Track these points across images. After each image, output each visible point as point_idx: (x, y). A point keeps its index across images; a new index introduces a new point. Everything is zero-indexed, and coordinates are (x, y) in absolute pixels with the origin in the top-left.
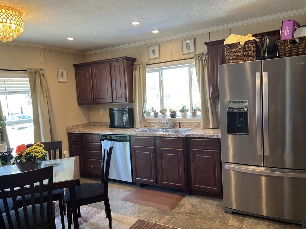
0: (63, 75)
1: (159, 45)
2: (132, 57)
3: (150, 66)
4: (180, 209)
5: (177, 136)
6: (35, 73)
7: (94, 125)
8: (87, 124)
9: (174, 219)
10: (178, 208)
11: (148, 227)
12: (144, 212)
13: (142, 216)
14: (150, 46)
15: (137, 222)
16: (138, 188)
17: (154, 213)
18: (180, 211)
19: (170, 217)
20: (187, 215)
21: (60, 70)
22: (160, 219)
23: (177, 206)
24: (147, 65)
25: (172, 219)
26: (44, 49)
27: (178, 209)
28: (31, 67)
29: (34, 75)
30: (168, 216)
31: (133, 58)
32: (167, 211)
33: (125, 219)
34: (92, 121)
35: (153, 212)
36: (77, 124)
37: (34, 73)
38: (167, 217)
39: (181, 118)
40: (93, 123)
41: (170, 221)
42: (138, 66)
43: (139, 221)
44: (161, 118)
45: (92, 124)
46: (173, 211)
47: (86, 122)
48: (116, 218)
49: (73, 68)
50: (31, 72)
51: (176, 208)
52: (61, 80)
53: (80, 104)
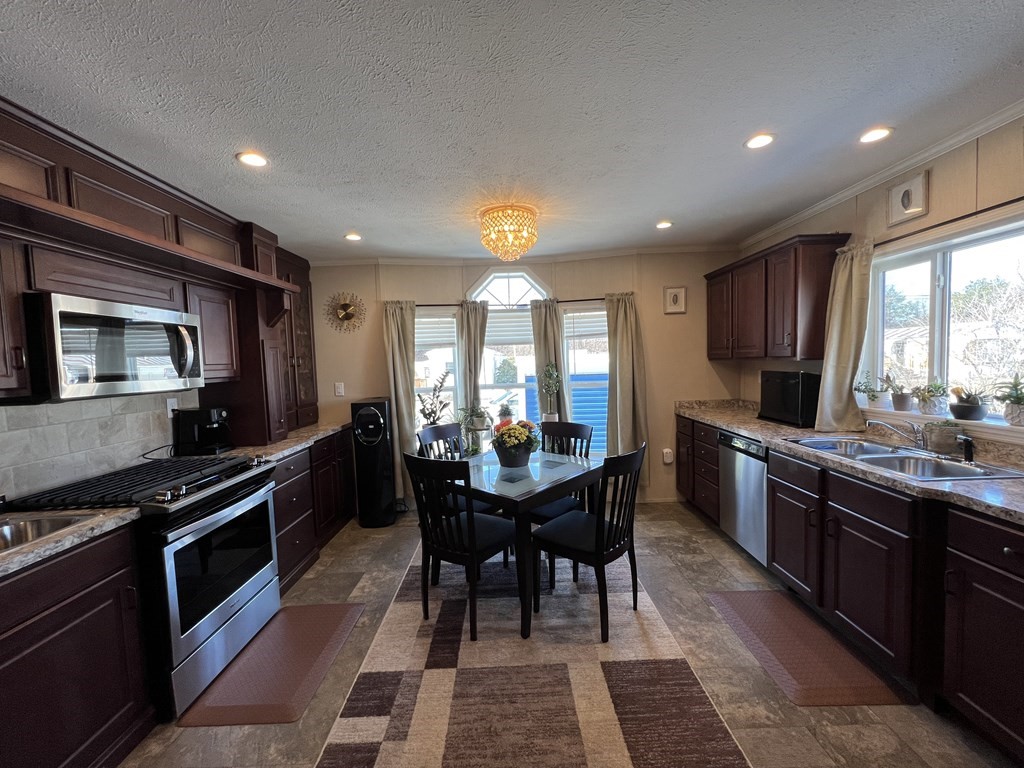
0: (675, 300)
1: (928, 174)
2: (833, 232)
3: (889, 247)
4: (833, 723)
5: (890, 484)
6: (619, 301)
7: (746, 407)
8: (728, 402)
9: (773, 731)
10: (832, 717)
11: (682, 691)
12: (719, 653)
13: (704, 658)
14: (894, 186)
15: (674, 662)
16: (780, 591)
17: (741, 674)
18: (829, 729)
19: (768, 718)
20: (836, 760)
21: (669, 291)
22: (734, 699)
23: (836, 708)
24: (875, 246)
25: (768, 726)
26: (640, 255)
27: (829, 720)
28: (611, 292)
29: (615, 304)
30: (769, 709)
31: (837, 235)
32: (785, 697)
33: (659, 637)
34: (742, 398)
35: (744, 669)
36: (702, 400)
37: (615, 300)
38: (761, 711)
39: (1006, 424)
40: (744, 401)
41: (754, 726)
42: (849, 255)
43: (682, 662)
44: (914, 412)
45: (741, 403)
46: (805, 711)
47: (728, 397)
48: (646, 622)
49: (705, 281)
50: (611, 301)
51: (821, 711)
52: (669, 311)
53: (712, 356)
